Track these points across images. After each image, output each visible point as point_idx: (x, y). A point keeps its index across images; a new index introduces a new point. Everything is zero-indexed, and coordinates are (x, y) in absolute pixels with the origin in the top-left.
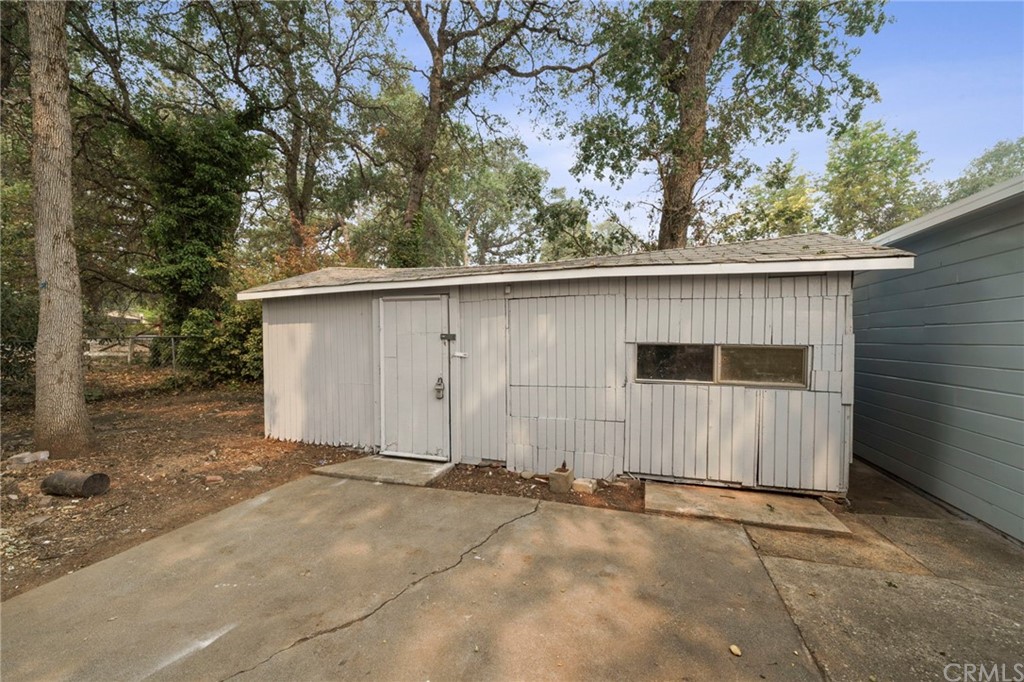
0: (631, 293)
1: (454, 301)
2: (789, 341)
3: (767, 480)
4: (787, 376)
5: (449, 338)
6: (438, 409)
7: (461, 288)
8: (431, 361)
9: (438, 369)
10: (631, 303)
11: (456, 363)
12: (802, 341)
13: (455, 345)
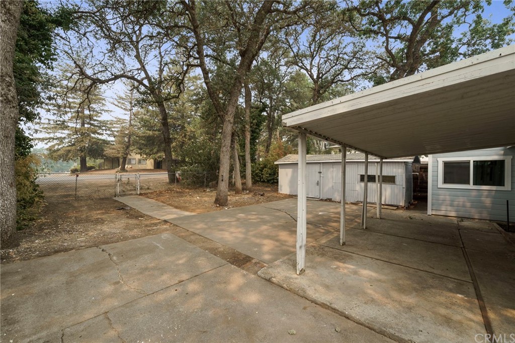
0: (359, 164)
1: (321, 165)
2: (391, 175)
3: (387, 203)
4: (391, 182)
5: (320, 173)
6: (317, 187)
7: (323, 163)
8: (316, 177)
9: (317, 179)
10: (359, 166)
11: (321, 178)
12: (394, 175)
13: (321, 174)
